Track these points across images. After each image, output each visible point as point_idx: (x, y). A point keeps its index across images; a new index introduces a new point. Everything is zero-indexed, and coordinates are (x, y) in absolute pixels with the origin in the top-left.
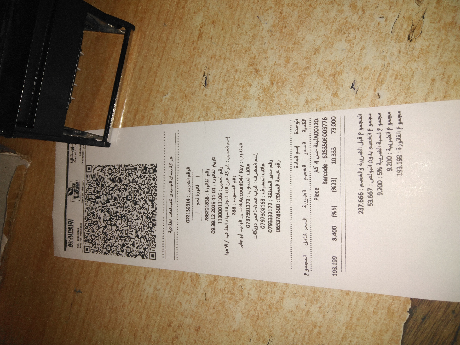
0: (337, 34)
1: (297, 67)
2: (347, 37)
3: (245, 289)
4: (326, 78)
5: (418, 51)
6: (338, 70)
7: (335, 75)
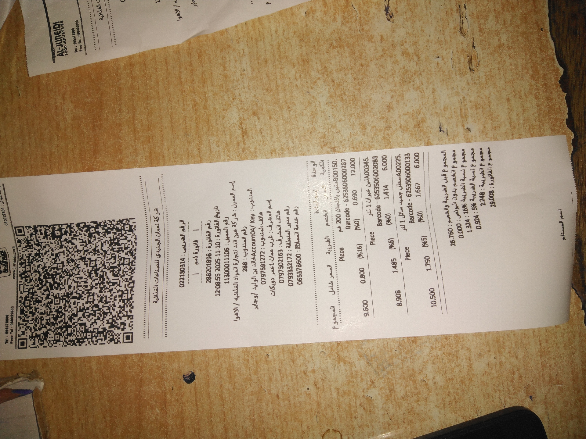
0: (402, 85)
1: (377, 130)
2: (413, 85)
3: (428, 380)
4: (412, 131)
5: (484, 77)
6: (419, 119)
7: (419, 125)
